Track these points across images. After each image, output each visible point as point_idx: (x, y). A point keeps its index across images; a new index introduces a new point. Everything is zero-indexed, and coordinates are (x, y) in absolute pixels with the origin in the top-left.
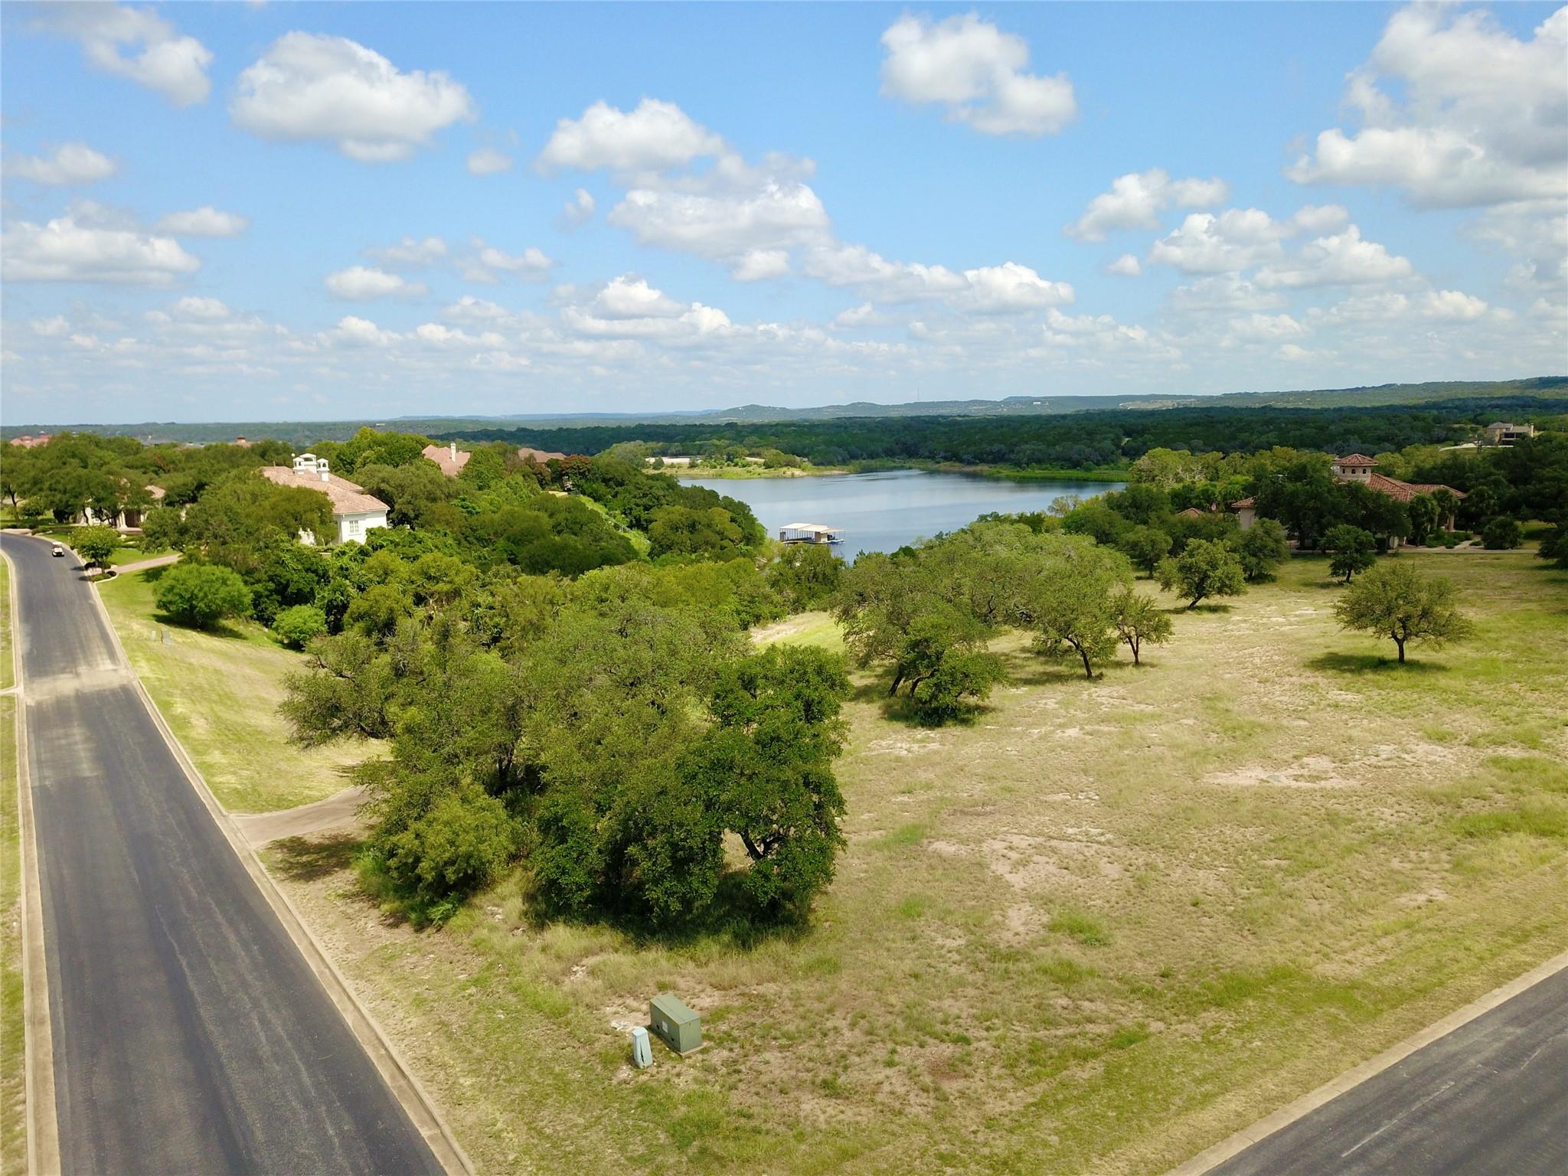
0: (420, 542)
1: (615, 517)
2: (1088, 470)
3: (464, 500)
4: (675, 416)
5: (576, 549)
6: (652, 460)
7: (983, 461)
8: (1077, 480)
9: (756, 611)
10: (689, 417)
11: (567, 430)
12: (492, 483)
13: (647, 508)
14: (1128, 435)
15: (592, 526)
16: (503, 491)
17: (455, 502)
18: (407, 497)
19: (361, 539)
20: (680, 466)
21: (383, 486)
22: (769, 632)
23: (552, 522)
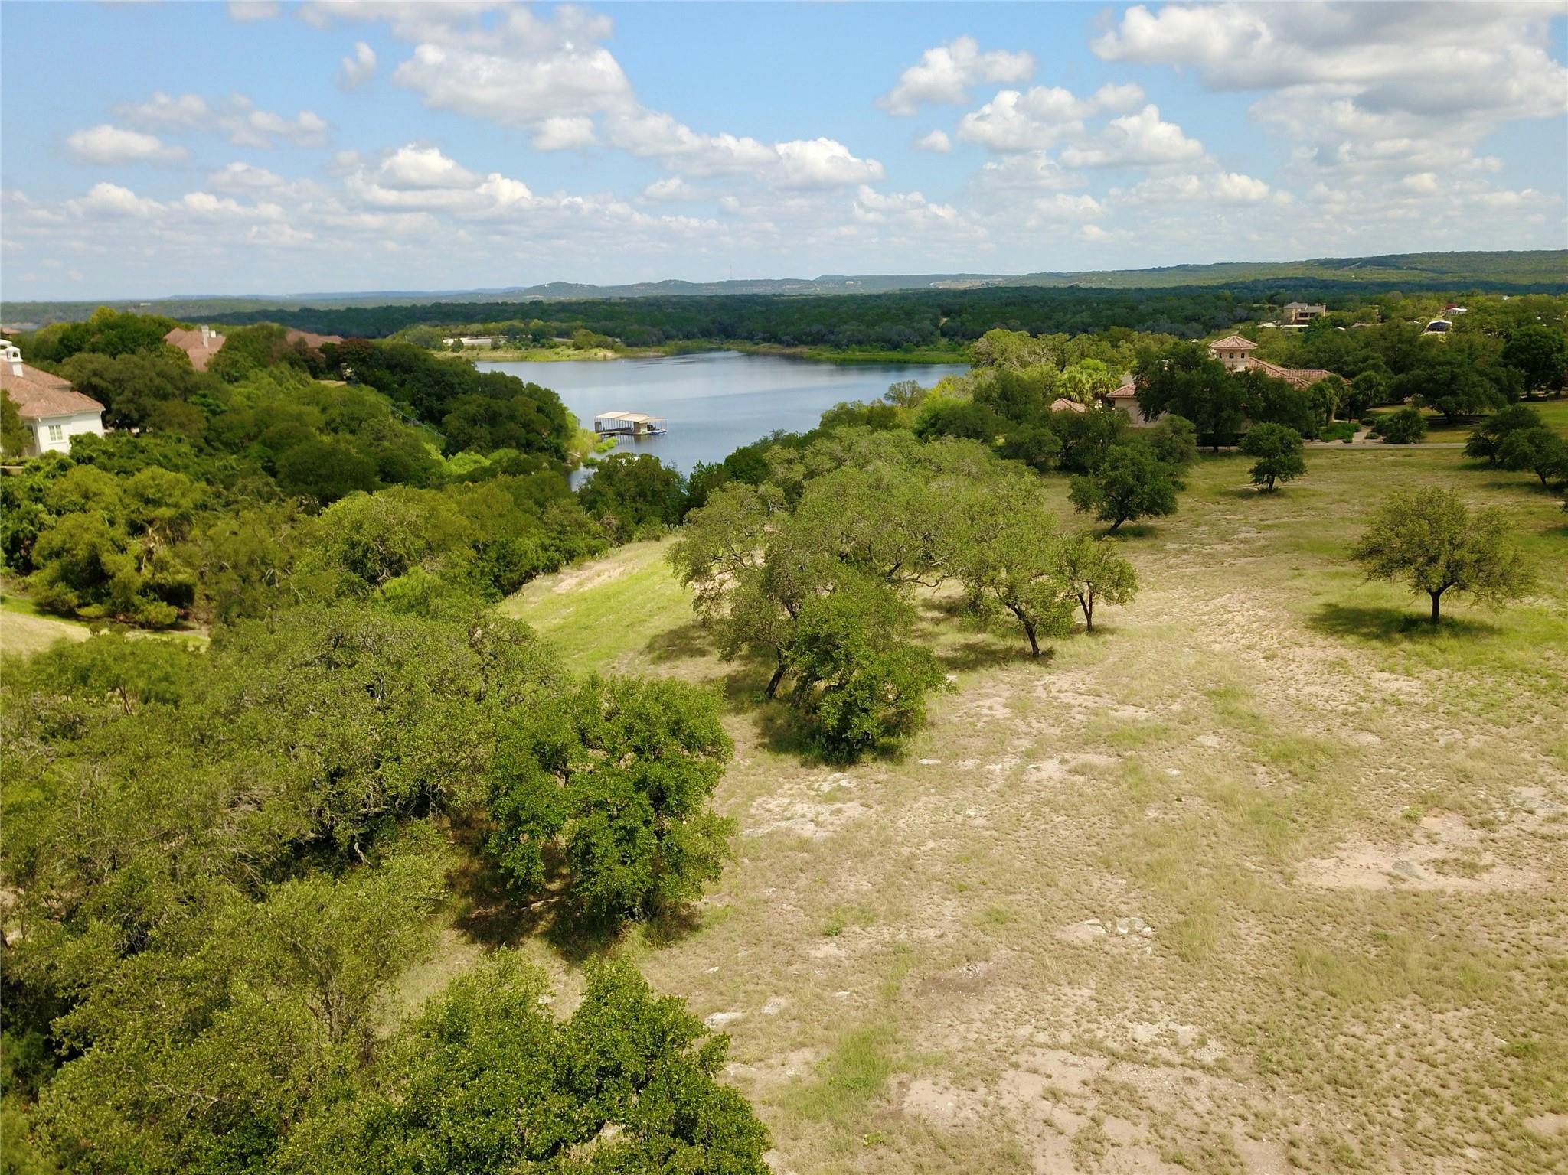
0: (142, 452)
1: (403, 409)
2: (908, 351)
3: (204, 396)
4: (475, 293)
5: (347, 453)
6: (450, 342)
7: (802, 342)
8: (898, 362)
9: (569, 545)
10: (491, 295)
11: (356, 310)
12: (251, 374)
13: (440, 398)
14: (946, 315)
15: (372, 422)
16: (265, 381)
17: (194, 398)
18: (127, 394)
19: (64, 448)
20: (481, 348)
21: (95, 380)
22: (585, 574)
23: (324, 418)
